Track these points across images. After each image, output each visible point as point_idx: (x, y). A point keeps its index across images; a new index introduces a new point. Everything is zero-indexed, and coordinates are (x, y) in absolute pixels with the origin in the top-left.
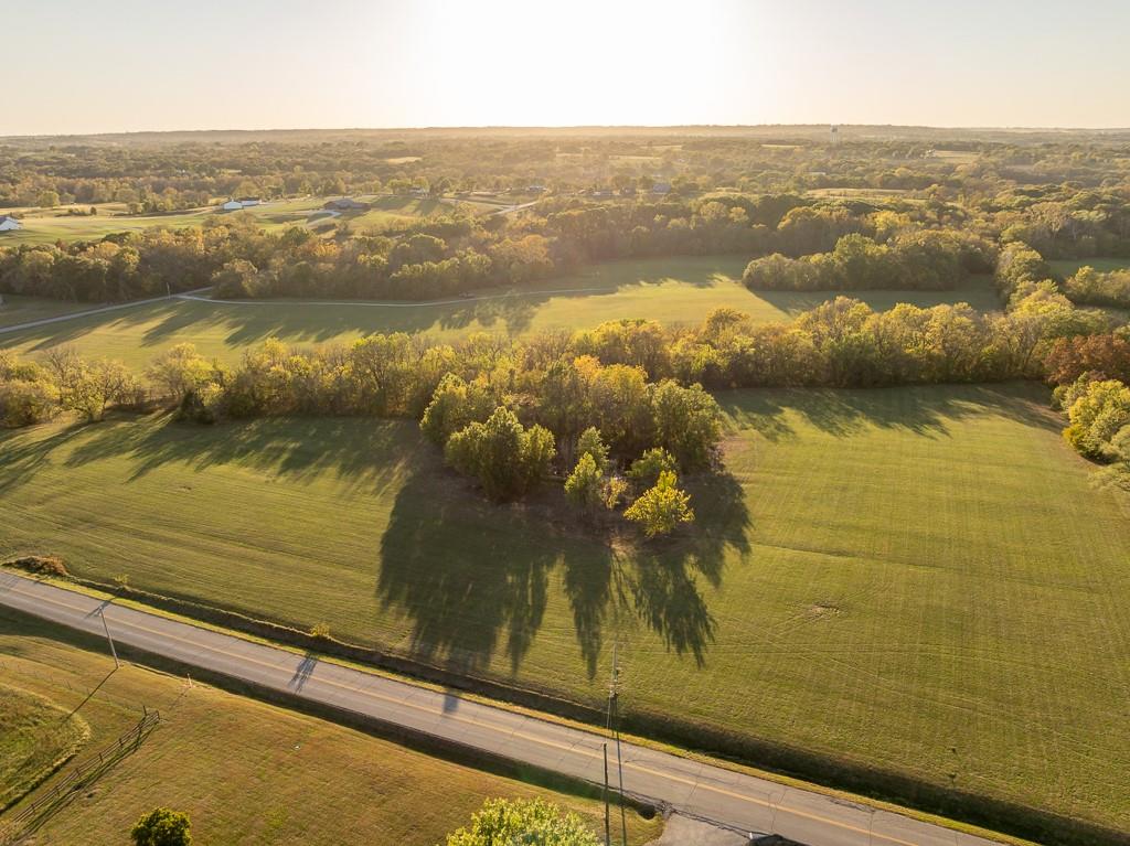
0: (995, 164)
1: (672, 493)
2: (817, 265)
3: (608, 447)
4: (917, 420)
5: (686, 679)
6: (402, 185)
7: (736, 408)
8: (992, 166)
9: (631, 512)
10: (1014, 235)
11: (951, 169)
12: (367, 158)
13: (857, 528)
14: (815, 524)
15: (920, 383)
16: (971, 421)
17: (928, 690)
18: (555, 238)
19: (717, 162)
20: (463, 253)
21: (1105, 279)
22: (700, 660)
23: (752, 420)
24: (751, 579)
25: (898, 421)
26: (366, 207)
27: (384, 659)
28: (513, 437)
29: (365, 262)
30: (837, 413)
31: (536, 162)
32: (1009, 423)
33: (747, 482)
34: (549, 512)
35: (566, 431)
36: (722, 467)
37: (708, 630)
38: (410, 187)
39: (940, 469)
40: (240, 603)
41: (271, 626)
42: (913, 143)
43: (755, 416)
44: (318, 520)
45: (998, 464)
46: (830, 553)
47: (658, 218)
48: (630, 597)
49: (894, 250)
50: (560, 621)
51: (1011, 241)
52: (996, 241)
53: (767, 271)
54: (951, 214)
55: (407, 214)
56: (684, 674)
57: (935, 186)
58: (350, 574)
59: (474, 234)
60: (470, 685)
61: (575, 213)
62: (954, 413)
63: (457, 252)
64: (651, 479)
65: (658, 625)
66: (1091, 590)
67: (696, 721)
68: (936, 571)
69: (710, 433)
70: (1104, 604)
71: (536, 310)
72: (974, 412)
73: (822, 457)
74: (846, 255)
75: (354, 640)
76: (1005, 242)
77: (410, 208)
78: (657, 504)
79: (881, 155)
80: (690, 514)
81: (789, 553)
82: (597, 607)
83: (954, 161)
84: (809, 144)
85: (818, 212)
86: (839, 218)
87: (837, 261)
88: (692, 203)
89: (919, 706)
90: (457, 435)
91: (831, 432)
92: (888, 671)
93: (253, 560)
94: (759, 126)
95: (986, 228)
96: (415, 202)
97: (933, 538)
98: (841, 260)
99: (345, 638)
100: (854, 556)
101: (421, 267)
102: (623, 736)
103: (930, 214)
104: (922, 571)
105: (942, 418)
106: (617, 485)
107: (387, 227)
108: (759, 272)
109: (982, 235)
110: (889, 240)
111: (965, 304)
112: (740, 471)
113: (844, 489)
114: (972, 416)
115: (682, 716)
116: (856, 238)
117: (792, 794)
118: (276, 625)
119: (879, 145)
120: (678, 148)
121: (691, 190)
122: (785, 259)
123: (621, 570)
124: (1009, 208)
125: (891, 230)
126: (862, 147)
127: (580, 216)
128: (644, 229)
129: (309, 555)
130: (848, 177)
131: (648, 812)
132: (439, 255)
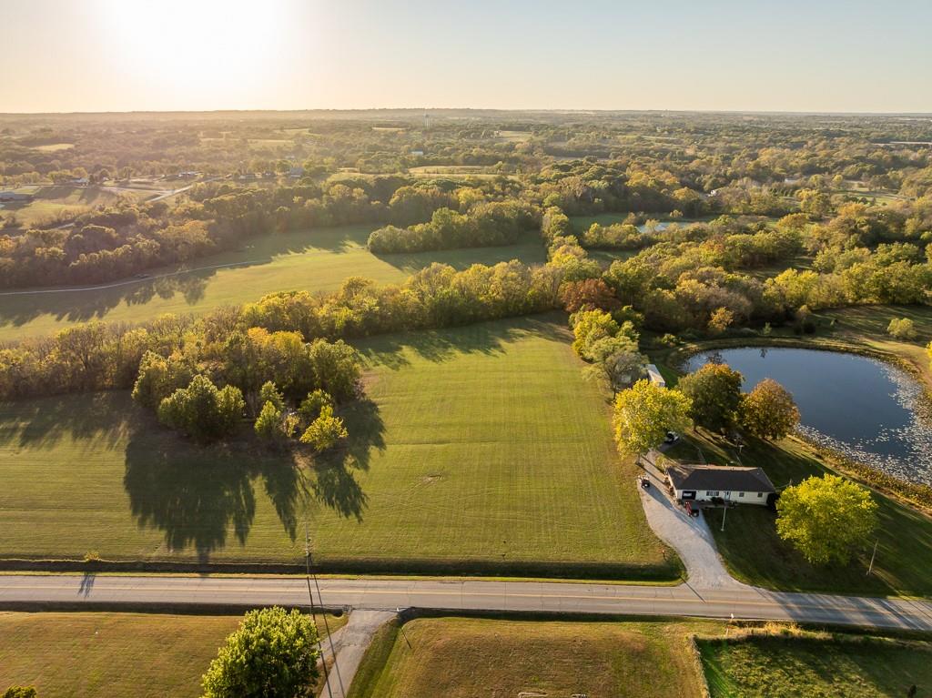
0: (542, 142)
1: (330, 420)
2: (420, 233)
3: (282, 394)
4: (486, 345)
5: (353, 535)
6: (62, 176)
7: (370, 350)
8: (540, 144)
9: (305, 437)
10: (552, 202)
11: (511, 148)
12: (17, 146)
13: (451, 425)
14: (426, 426)
15: (491, 319)
16: (520, 343)
17: (492, 513)
18: (213, 221)
19: (338, 144)
20: (134, 239)
21: (607, 231)
22: (360, 520)
23: (382, 359)
24: (387, 467)
25: (475, 348)
26: (29, 199)
27: (145, 565)
28: (211, 397)
29: (43, 254)
30: (437, 347)
31: (184, 147)
32: (542, 341)
33: (382, 404)
34: (245, 445)
35: (249, 386)
36: (363, 395)
37: (363, 502)
38: (70, 177)
39: (500, 379)
40: (17, 551)
41: (50, 562)
42: (485, 125)
43: (383, 355)
44: (64, 480)
45: (534, 371)
46: (435, 443)
47: (296, 199)
48: (312, 491)
49: (472, 218)
50: (267, 517)
51: (551, 206)
52: (541, 206)
53: (384, 239)
54: (511, 187)
55: (71, 203)
56: (351, 532)
57: (500, 163)
58: (102, 514)
59: (140, 221)
60: (212, 569)
61: (227, 198)
62: (508, 338)
63: (127, 239)
64: (315, 413)
65: (331, 503)
66: (579, 441)
67: (361, 557)
68: (497, 444)
69: (354, 373)
70: (585, 448)
71: (206, 282)
72: (522, 336)
73: (428, 380)
74: (440, 224)
75: (120, 557)
76: (547, 207)
77: (73, 197)
78: (321, 429)
79: (463, 136)
80: (345, 431)
81: (410, 447)
82: (290, 500)
83: (514, 140)
84: (409, 127)
85: (418, 190)
86: (433, 194)
87: (434, 229)
88: (322, 184)
89: (486, 523)
90: (167, 400)
91: (434, 361)
92: (470, 507)
93: (17, 519)
94: (369, 110)
95: (534, 197)
96: (78, 191)
97: (495, 424)
98: (437, 227)
99: (112, 557)
100: (449, 442)
101: (97, 255)
102: (317, 576)
103: (497, 188)
104: (488, 446)
105: (503, 343)
106: (292, 420)
107: (55, 218)
108: (379, 240)
109: (532, 202)
110: (469, 211)
111: (516, 260)
112: (376, 397)
113: (443, 400)
114: (521, 339)
115: (352, 557)
116: (445, 210)
117: (419, 584)
118: (53, 560)
119: (461, 128)
120: (305, 132)
121: (320, 173)
122: (396, 229)
123: (303, 476)
124: (549, 181)
125: (470, 203)
126: (448, 129)
127: (231, 200)
128: (286, 209)
129: (64, 507)
130: (439, 157)
131: (338, 613)
132: (112, 244)
